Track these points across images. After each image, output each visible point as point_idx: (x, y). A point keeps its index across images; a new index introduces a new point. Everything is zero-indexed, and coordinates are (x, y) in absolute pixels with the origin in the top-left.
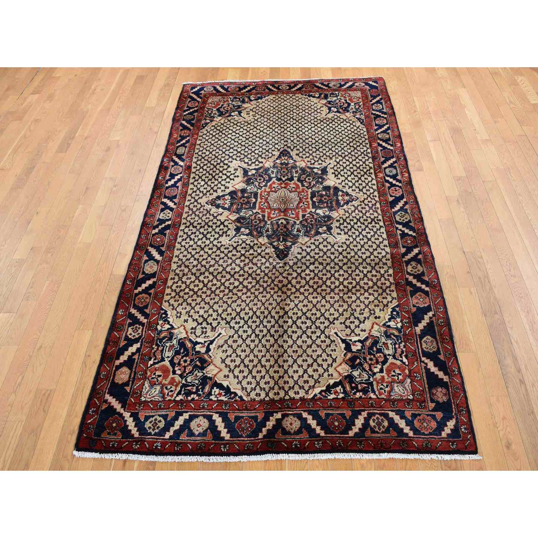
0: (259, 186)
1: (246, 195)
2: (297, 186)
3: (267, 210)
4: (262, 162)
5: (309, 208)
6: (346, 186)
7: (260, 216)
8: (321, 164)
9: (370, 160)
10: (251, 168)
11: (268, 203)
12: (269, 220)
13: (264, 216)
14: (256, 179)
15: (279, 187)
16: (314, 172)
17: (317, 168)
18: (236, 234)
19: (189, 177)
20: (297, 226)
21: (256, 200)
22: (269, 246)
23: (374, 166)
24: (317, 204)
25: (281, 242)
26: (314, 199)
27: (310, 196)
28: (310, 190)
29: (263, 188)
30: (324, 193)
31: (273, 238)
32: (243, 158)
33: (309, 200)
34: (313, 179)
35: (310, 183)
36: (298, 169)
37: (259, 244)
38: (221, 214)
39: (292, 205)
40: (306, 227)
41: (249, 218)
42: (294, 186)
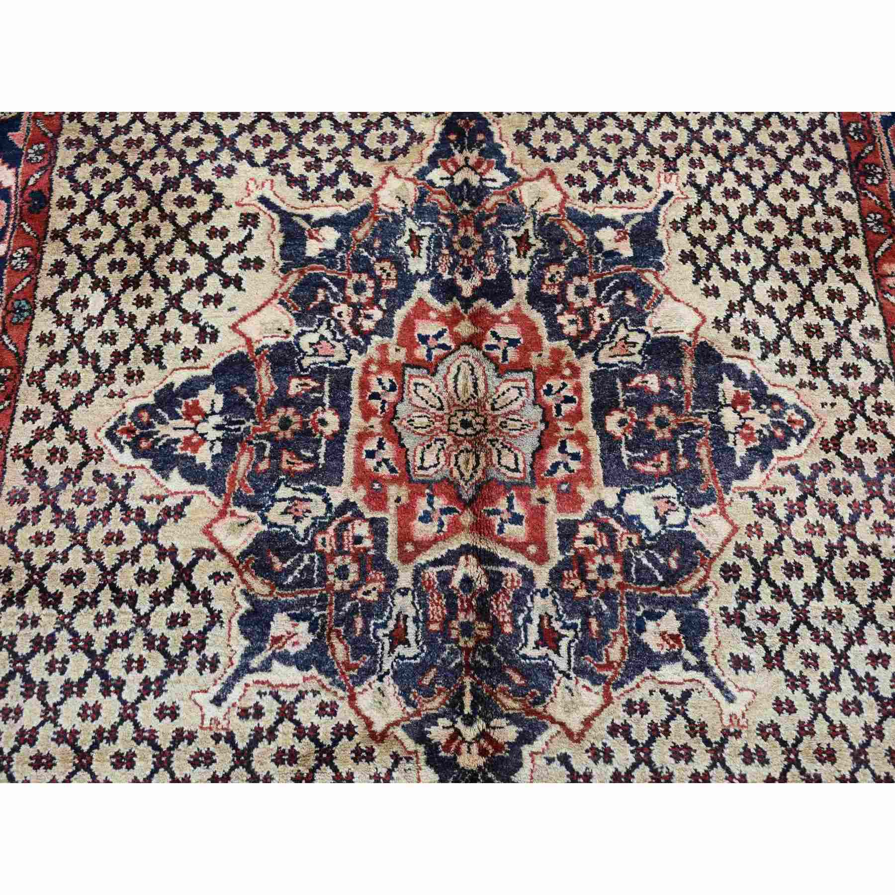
0: (357, 330)
1: (294, 387)
2: (529, 328)
3: (393, 491)
4: (365, 180)
5: (589, 480)
6: (751, 338)
7: (362, 529)
8: (631, 197)
9: (844, 182)
10: (318, 214)
11: (398, 439)
12: (406, 558)
13: (378, 529)
14: (342, 284)
15: (446, 340)
16: (599, 245)
17: (614, 224)
18: (249, 654)
19: (35, 261)
20: (540, 606)
21: (344, 425)
22: (410, 745)
23: (863, 217)
24: (625, 453)
25: (469, 721)
26: (612, 423)
27: (589, 399)
28: (588, 365)
29: (376, 339)
30: (653, 382)
31: (429, 693)
32: (283, 154)
33: (586, 425)
34: (599, 288)
35: (585, 315)
36: (529, 226)
37: (360, 728)
38: (178, 513)
39: (508, 460)
40: (584, 611)
41: (311, 547)
42: (513, 332)
